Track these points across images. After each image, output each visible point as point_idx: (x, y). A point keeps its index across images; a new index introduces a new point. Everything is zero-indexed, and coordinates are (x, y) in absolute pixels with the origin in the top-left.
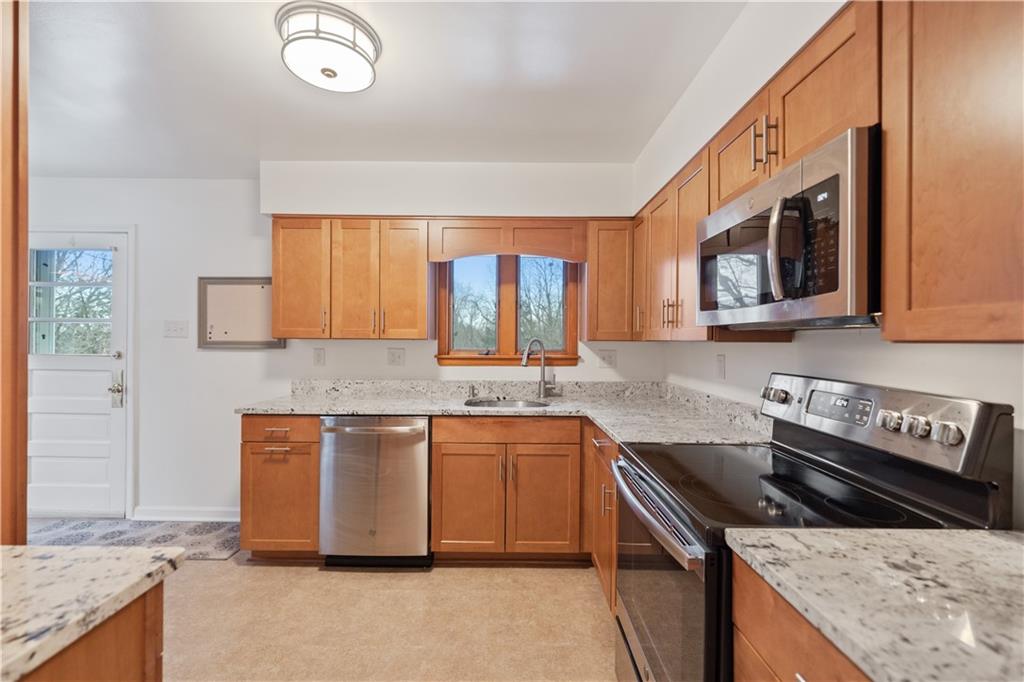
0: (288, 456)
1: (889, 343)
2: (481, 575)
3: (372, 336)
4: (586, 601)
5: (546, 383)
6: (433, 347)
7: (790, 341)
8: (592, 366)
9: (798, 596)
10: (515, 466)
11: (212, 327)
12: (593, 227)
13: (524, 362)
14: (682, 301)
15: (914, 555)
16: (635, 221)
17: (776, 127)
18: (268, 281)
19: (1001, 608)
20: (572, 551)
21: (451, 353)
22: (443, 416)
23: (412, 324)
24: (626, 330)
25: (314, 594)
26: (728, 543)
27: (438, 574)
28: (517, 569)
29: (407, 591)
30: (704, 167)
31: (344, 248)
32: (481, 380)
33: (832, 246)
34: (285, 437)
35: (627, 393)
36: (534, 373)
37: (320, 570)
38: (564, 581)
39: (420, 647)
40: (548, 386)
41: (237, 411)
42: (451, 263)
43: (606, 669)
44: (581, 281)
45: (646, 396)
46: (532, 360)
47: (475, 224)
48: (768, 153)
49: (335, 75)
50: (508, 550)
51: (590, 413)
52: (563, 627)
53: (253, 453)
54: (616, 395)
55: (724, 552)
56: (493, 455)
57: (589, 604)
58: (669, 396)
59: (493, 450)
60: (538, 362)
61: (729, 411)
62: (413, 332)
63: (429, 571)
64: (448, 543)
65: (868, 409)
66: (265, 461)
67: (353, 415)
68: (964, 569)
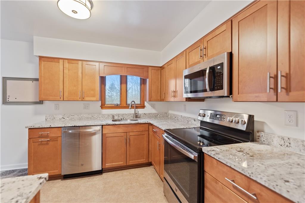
0: (48, 142)
1: (233, 102)
2: (119, 173)
3: (79, 100)
4: (151, 175)
5: (136, 114)
6: (100, 103)
7: (204, 101)
8: (149, 109)
9: (224, 160)
10: (129, 139)
11: (9, 96)
12: (150, 68)
13: (130, 108)
14: (177, 91)
15: (241, 149)
16: (162, 68)
17: (205, 48)
18: (37, 80)
19: (259, 157)
20: (146, 162)
21: (105, 105)
22: (106, 125)
23: (94, 96)
24: (159, 98)
25: (61, 189)
26: (203, 151)
27: (105, 175)
28: (130, 170)
29: (96, 182)
30: (185, 55)
31: (69, 70)
32: (115, 113)
33: (222, 79)
34: (47, 135)
35: (158, 116)
36: (132, 111)
37: (62, 180)
38: (144, 171)
39: (104, 198)
40: (136, 115)
41: (26, 127)
42: (105, 77)
43: (161, 192)
44: (146, 84)
45: (163, 117)
46: (132, 107)
47: (115, 65)
48: (204, 55)
49: (77, 13)
50: (127, 165)
51: (151, 122)
52: (147, 184)
53: (33, 142)
54: (155, 116)
55: (202, 154)
56: (123, 136)
57: (152, 176)
58: (170, 116)
59: (123, 134)
60: (133, 108)
61: (187, 120)
62: (94, 99)
63: (102, 175)
64: (108, 165)
65: (225, 117)
66: (39, 145)
67: (74, 126)
68: (250, 150)
